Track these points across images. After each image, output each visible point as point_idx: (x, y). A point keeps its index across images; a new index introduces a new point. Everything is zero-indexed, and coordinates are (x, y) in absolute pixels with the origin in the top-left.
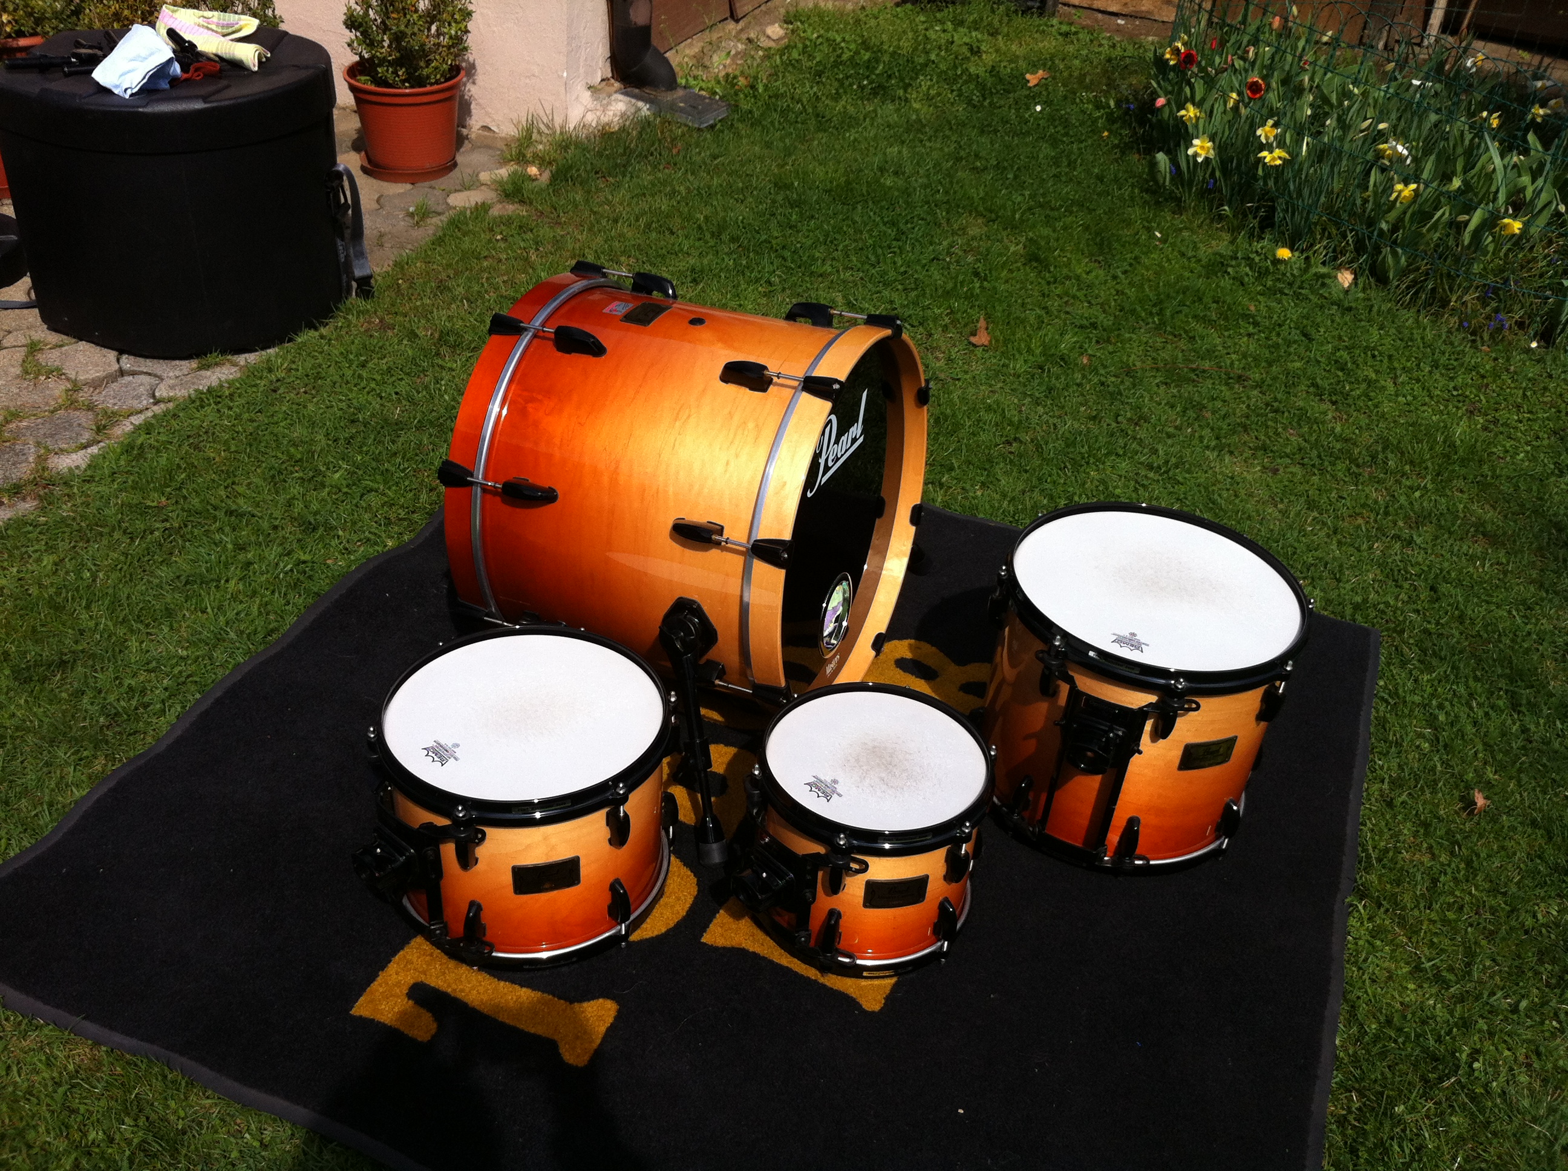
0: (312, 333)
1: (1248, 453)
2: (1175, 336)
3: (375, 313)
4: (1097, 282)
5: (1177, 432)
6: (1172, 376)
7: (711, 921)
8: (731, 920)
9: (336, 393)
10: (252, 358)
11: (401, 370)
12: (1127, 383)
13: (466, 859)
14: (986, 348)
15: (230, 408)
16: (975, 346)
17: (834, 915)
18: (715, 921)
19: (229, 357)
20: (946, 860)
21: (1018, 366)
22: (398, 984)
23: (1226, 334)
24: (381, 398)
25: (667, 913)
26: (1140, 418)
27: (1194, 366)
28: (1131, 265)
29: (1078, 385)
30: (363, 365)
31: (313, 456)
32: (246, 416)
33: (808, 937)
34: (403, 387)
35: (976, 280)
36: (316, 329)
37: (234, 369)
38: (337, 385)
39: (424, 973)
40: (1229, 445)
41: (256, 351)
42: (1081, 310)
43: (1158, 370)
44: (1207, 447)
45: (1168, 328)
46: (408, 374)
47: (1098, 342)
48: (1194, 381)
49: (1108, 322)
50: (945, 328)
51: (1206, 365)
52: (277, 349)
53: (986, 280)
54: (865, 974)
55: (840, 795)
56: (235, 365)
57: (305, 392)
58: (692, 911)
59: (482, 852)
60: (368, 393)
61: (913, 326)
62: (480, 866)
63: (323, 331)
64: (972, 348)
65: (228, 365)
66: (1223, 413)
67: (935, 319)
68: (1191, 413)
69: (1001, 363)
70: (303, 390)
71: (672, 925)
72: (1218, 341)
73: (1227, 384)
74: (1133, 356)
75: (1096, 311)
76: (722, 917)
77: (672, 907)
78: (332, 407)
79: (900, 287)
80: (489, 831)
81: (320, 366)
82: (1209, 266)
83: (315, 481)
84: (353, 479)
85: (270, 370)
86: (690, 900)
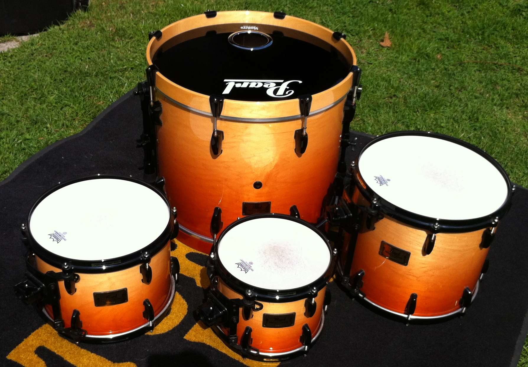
0: (56, 27)
1: (517, 108)
2: (489, 46)
3: (88, 18)
4: (453, 17)
5: (481, 96)
6: (483, 66)
7: (190, 328)
8: (201, 328)
9: (61, 57)
10: (25, 38)
11: (94, 47)
12: (459, 69)
13: (71, 289)
14: (388, 48)
15: (10, 62)
16: (383, 47)
17: (249, 330)
18: (192, 328)
19: (15, 37)
20: (305, 306)
21: (404, 58)
22: (32, 346)
23: (516, 46)
24: (82, 60)
25: (170, 323)
26: (462, 88)
27: (496, 62)
28: (472, 9)
29: (433, 69)
30: (76, 44)
31: (43, 87)
32: (16, 66)
33: (236, 340)
34: (93, 55)
35: (390, 13)
36: (59, 25)
37: (16, 43)
38: (62, 53)
39: (46, 342)
40: (507, 104)
41: (28, 35)
42: (442, 30)
43: (477, 63)
44: (495, 105)
45: (486, 42)
46: (97, 49)
47: (448, 48)
48: (494, 70)
49: (454, 37)
50: (369, 37)
51: (503, 61)
52: (38, 35)
53: (395, 13)
54: (265, 360)
55: (252, 270)
56: (18, 41)
57: (46, 56)
58: (182, 323)
59: (78, 285)
60: (76, 57)
61: (352, 35)
62: (77, 293)
63: (62, 26)
64: (381, 48)
65: (14, 41)
66: (506, 87)
67: (365, 32)
68: (490, 87)
69: (395, 56)
70: (45, 55)
71: (171, 328)
72: (512, 50)
73: (512, 72)
74: (464, 55)
75: (450, 32)
76: (197, 326)
77: (173, 320)
78: (57, 64)
79: (351, 15)
80: (81, 275)
81: (56, 43)
82: (513, 11)
83: (41, 99)
84: (59, 100)
85: (32, 45)
86: (182, 317)
